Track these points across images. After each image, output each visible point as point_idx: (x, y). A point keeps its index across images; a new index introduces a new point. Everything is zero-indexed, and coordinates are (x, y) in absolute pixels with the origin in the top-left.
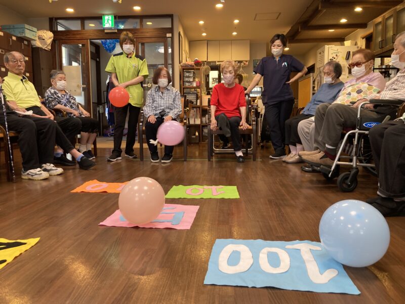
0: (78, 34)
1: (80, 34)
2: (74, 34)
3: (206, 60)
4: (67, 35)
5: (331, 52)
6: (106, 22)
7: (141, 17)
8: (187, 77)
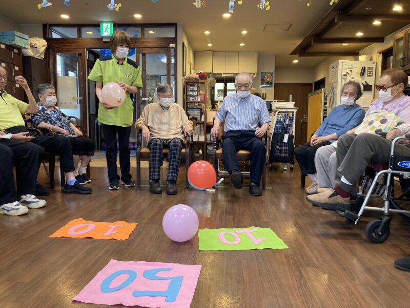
0: (73, 43)
1: (76, 42)
2: (70, 43)
4: (62, 43)
5: (345, 67)
6: (104, 30)
7: (143, 26)
8: (190, 91)
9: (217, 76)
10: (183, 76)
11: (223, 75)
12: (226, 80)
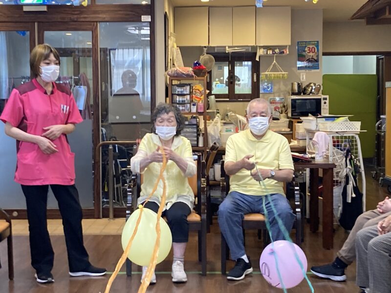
3: (206, 45)
8: (178, 95)
9: (216, 50)
11: (228, 50)
12: (232, 59)
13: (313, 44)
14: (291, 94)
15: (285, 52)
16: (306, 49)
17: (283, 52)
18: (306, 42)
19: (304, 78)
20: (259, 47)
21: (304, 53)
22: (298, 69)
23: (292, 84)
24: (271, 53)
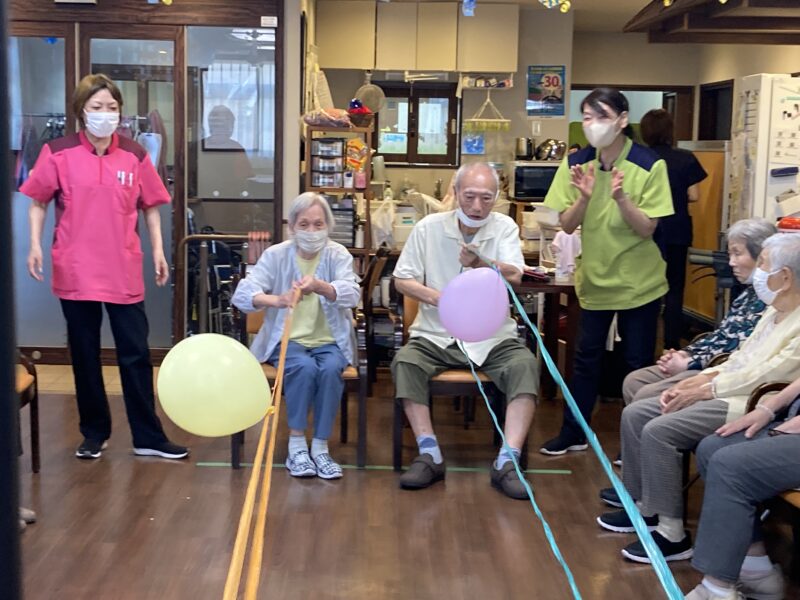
3: (371, 67)
5: (779, 94)
8: (322, 157)
9: (387, 78)
10: (302, 112)
11: (408, 78)
12: (415, 92)
13: (555, 71)
14: (514, 157)
15: (507, 84)
16: (544, 80)
17: (503, 85)
18: (542, 67)
19: (538, 129)
20: (463, 73)
21: (539, 87)
22: (529, 115)
23: (518, 141)
24: (483, 85)
